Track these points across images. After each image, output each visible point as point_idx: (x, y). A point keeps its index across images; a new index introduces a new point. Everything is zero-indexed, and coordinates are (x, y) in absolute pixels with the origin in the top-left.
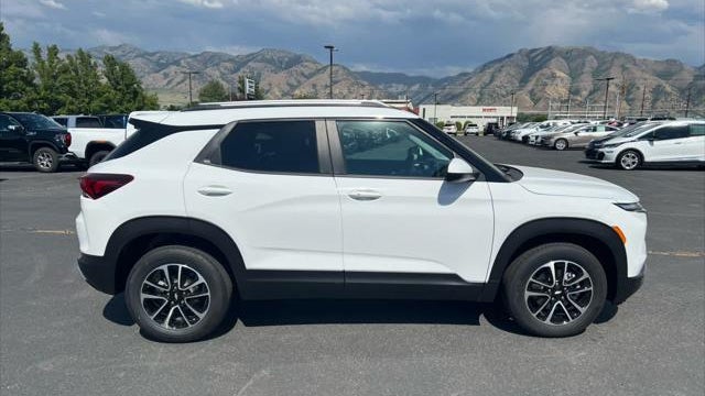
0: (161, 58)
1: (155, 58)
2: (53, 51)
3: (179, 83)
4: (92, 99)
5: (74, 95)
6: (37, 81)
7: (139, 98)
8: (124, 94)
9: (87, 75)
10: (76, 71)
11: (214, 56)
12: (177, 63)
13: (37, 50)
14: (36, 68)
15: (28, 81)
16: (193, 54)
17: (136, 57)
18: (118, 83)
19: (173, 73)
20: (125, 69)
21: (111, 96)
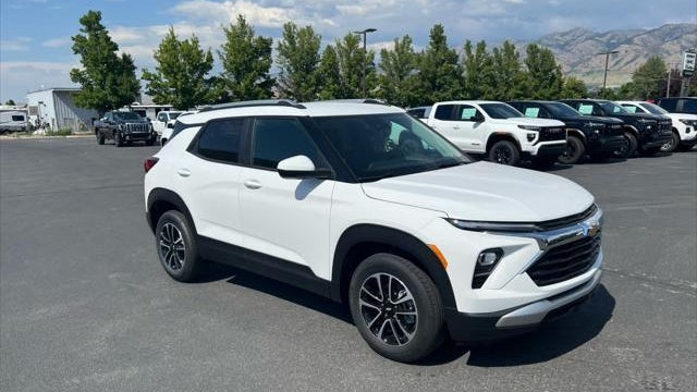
0: (612, 37)
1: (604, 39)
2: (482, 46)
3: (628, 63)
4: (510, 87)
5: (494, 84)
6: (465, 74)
7: (556, 83)
8: (541, 81)
9: (508, 65)
10: (500, 62)
11: (677, 27)
12: (629, 41)
13: (468, 47)
14: (466, 63)
15: (456, 75)
16: (649, 29)
17: (587, 39)
18: (537, 71)
19: (623, 52)
20: (547, 56)
21: (527, 84)
